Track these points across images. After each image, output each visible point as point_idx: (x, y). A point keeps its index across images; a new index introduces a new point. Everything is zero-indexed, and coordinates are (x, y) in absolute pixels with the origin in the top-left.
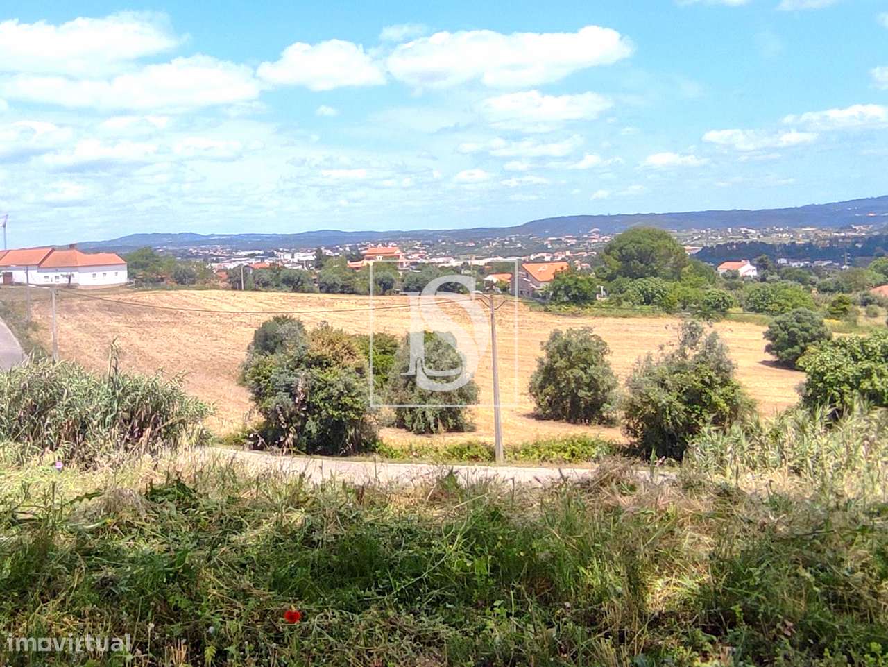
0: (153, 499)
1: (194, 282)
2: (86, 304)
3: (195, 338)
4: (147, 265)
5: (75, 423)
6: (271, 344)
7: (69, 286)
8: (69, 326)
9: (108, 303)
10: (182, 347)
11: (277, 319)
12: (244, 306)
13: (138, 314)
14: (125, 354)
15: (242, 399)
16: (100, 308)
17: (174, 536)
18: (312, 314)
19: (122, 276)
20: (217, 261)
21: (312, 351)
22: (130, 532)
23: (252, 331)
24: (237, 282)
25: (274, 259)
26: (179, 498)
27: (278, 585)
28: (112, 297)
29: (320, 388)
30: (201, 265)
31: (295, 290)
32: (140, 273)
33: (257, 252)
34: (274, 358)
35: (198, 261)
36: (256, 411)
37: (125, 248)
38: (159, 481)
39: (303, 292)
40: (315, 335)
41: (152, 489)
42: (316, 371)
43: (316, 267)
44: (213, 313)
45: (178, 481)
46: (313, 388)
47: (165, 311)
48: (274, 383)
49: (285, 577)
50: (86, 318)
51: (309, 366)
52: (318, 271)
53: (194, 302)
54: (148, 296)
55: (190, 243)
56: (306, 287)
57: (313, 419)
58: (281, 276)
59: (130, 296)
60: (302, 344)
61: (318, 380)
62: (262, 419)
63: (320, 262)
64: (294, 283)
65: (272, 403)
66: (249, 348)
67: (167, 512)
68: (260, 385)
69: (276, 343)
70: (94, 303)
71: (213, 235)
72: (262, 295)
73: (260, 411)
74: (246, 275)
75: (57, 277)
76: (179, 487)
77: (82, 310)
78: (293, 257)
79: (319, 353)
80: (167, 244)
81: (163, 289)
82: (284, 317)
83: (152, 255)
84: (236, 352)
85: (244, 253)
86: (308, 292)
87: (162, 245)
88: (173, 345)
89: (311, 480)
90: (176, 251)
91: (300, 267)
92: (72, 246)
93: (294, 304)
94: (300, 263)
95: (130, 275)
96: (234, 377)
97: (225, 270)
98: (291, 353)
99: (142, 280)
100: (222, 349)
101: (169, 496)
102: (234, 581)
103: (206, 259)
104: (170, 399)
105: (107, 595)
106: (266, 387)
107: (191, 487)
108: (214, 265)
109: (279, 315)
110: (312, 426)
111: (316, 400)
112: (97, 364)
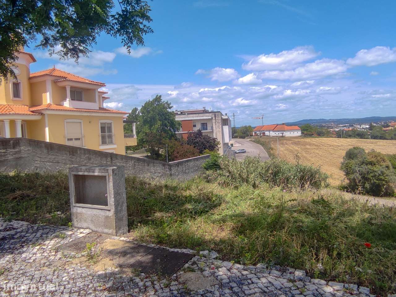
0: (313, 203)
1: (324, 135)
2: (288, 142)
3: (324, 154)
4: (308, 130)
5: (285, 178)
6: (352, 156)
7: (282, 137)
8: (282, 149)
9: (295, 142)
10: (320, 157)
11: (354, 148)
12: (342, 143)
13: (305, 146)
14: (300, 158)
15: (341, 175)
16: (292, 144)
17: (321, 216)
18: (368, 146)
19: (299, 133)
20: (332, 128)
21: (368, 159)
22: (306, 212)
23: (345, 152)
24: (339, 135)
25: (353, 127)
26: (322, 203)
27: (359, 235)
28: (296, 140)
29: (371, 173)
30: (326, 130)
31: (361, 138)
32: (305, 132)
33: (347, 125)
34: (353, 162)
35: (325, 128)
36: (346, 179)
37: (301, 124)
38: (316, 198)
39: (365, 139)
40: (369, 154)
41: (313, 200)
42: (369, 166)
43: (370, 130)
44: (330, 146)
45: (322, 198)
46: (368, 172)
47: (314, 145)
48: (353, 170)
49: (361, 233)
50: (288, 146)
51: (367, 165)
52: (370, 131)
53: (324, 142)
54: (308, 140)
55: (322, 122)
56: (366, 137)
57: (368, 183)
58: (356, 133)
59: (302, 140)
60: (364, 157)
61: (370, 170)
62: (348, 182)
63: (371, 128)
64: (361, 135)
65: (352, 176)
66: (344, 158)
67: (318, 207)
68: (347, 170)
69: (354, 156)
70: (290, 142)
71: (331, 119)
72: (349, 140)
73: (348, 179)
74: (343, 132)
75: (279, 134)
76: (322, 200)
77: (286, 144)
78: (360, 126)
79: (371, 160)
80: (314, 123)
81: (313, 137)
82: (357, 147)
83: (309, 126)
84: (339, 159)
85: (342, 125)
86: (366, 139)
87: (312, 123)
88: (316, 156)
89: (371, 202)
90: (318, 125)
91: (363, 130)
92: (283, 124)
93: (361, 143)
94: (363, 128)
95: (302, 133)
96: (338, 167)
97: (335, 131)
98: (360, 160)
99: (306, 134)
100: (334, 157)
101: (319, 203)
102: (342, 232)
103: (328, 127)
104: (316, 172)
105: (300, 230)
106: (350, 171)
107: (327, 200)
108: (332, 129)
109: (355, 147)
110: (367, 185)
111: (369, 176)
112: (292, 161)
